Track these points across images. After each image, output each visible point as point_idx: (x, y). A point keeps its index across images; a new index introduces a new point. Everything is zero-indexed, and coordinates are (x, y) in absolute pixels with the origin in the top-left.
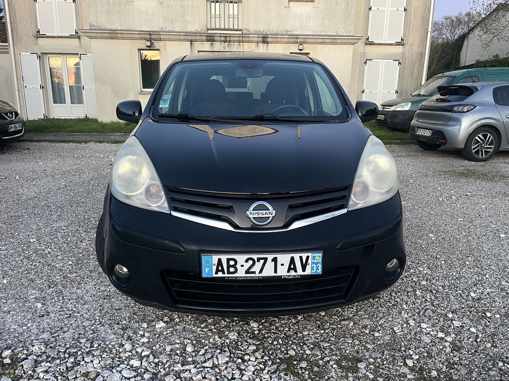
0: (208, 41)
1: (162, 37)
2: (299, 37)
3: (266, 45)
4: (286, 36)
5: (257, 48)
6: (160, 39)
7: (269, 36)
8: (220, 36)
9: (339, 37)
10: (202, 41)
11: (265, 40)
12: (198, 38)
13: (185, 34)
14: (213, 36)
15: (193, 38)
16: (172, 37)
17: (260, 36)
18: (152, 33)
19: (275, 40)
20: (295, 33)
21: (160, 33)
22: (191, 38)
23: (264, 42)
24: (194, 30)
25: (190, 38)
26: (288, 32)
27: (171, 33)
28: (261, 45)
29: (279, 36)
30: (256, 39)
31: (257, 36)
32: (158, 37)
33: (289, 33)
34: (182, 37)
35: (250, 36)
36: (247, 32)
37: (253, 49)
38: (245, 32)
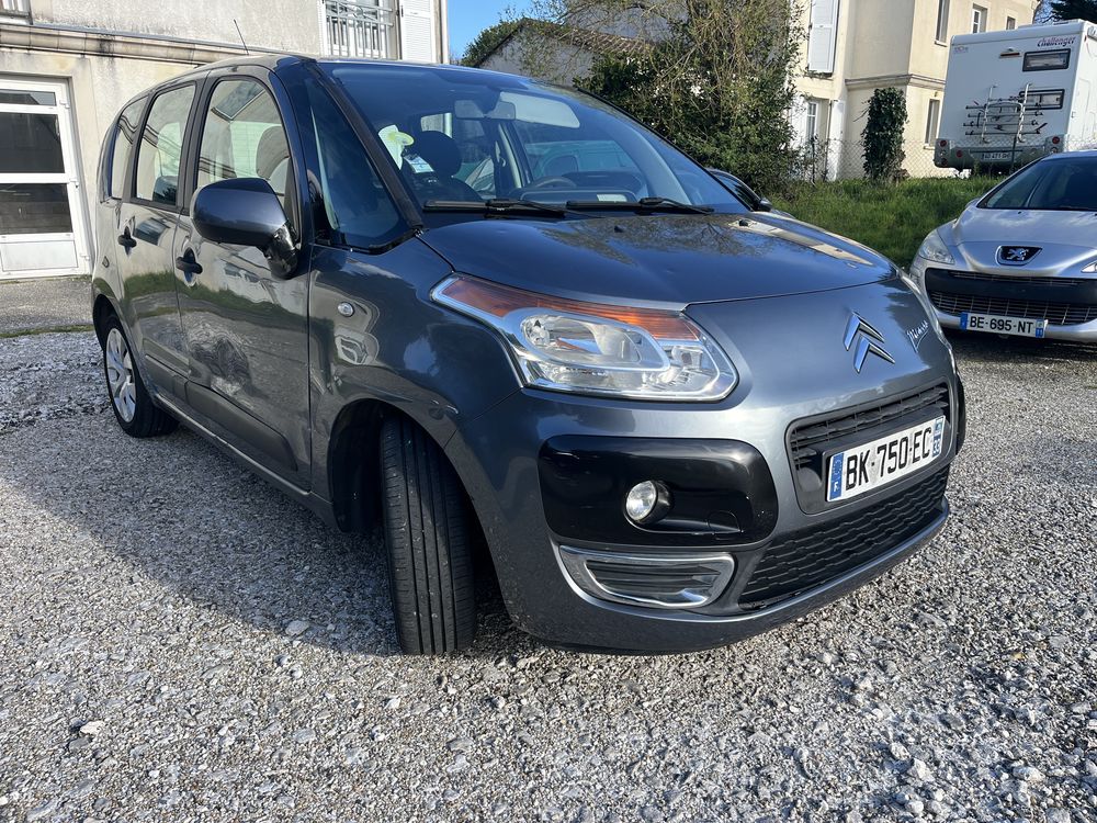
2: (197, 47)
3: (106, 60)
4: (163, 43)
5: (84, 67)
7: (117, 38)
11: (105, 47)
17: (90, 36)
19: (132, 49)
20: (182, 36)
23: (102, 53)
26: (163, 31)
28: (94, 59)
29: (144, 41)
30: (80, 44)
31: (83, 35)
33: (166, 34)
35: (62, 33)
36: (47, 22)
37: (73, 71)
38: (40, 20)
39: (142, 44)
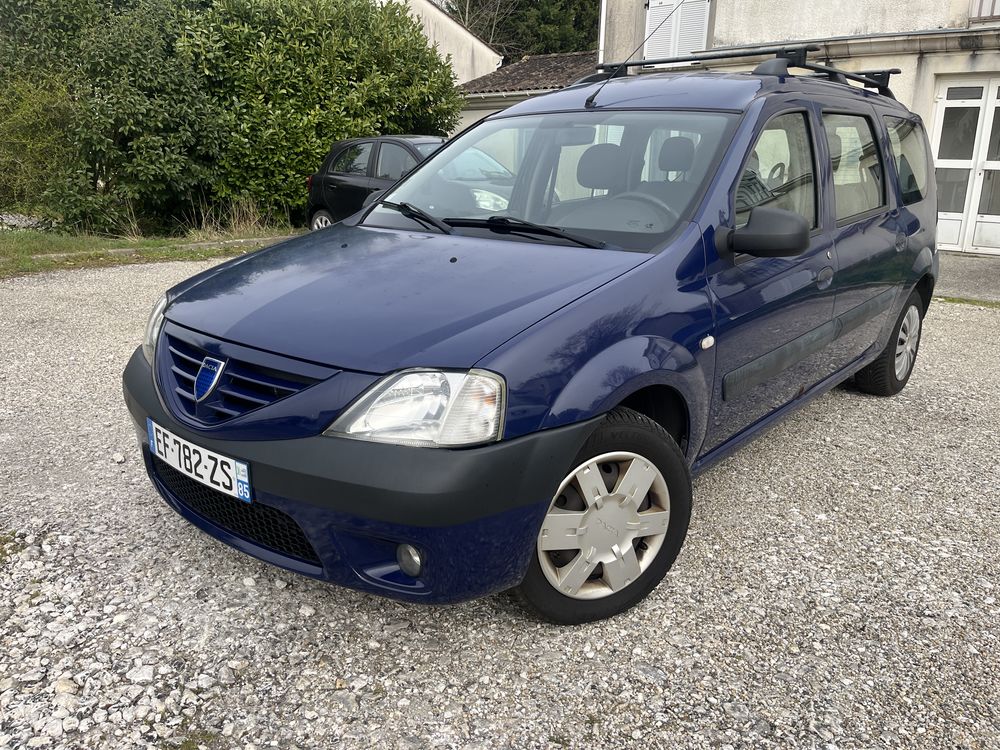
0: (963, 48)
1: (852, 50)
6: (848, 56)
10: (947, 51)
13: (905, 38)
14: (980, 37)
15: (924, 46)
16: (874, 48)
18: (830, 43)
21: (849, 42)
22: (922, 46)
24: (932, 27)
25: (917, 46)
27: (872, 40)
32: (845, 50)
34: (900, 47)
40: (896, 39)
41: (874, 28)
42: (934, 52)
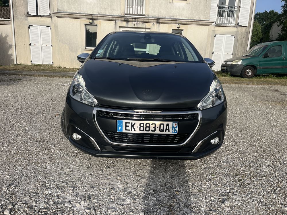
0: (125, 21)
1: (99, 18)
2: (178, 20)
3: (158, 24)
4: (170, 20)
5: (153, 26)
6: (98, 19)
7: (160, 19)
8: (132, 18)
9: (201, 21)
10: (121, 21)
11: (158, 21)
12: (119, 19)
13: (112, 16)
14: (128, 18)
15: (117, 19)
16: (104, 18)
17: (155, 19)
18: (93, 15)
19: (163, 21)
20: (175, 18)
22: (115, 19)
24: (117, 14)
26: (171, 17)
27: (104, 16)
28: (155, 24)
30: (153, 21)
31: (153, 19)
32: (96, 18)
34: (110, 18)
35: (149, 19)
36: (147, 16)
37: (151, 27)
38: (146, 16)
39: (166, 20)
40: (110, 16)
41: (103, 13)
42: (118, 21)
